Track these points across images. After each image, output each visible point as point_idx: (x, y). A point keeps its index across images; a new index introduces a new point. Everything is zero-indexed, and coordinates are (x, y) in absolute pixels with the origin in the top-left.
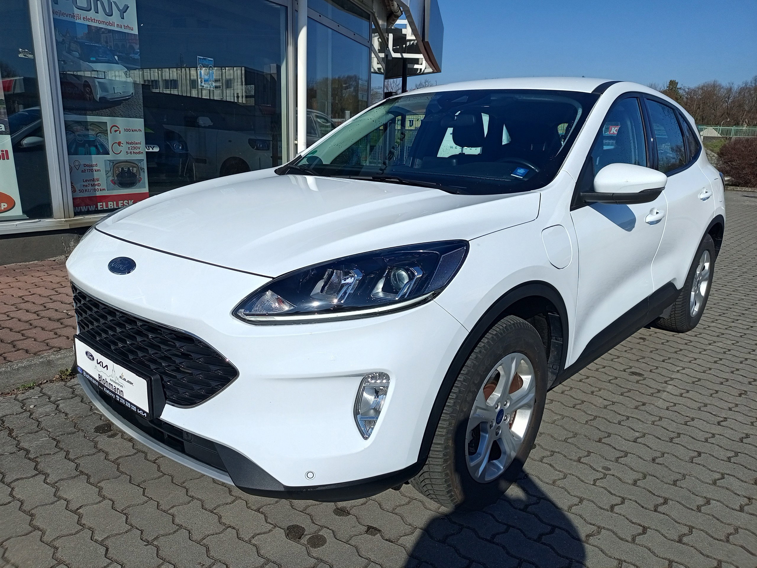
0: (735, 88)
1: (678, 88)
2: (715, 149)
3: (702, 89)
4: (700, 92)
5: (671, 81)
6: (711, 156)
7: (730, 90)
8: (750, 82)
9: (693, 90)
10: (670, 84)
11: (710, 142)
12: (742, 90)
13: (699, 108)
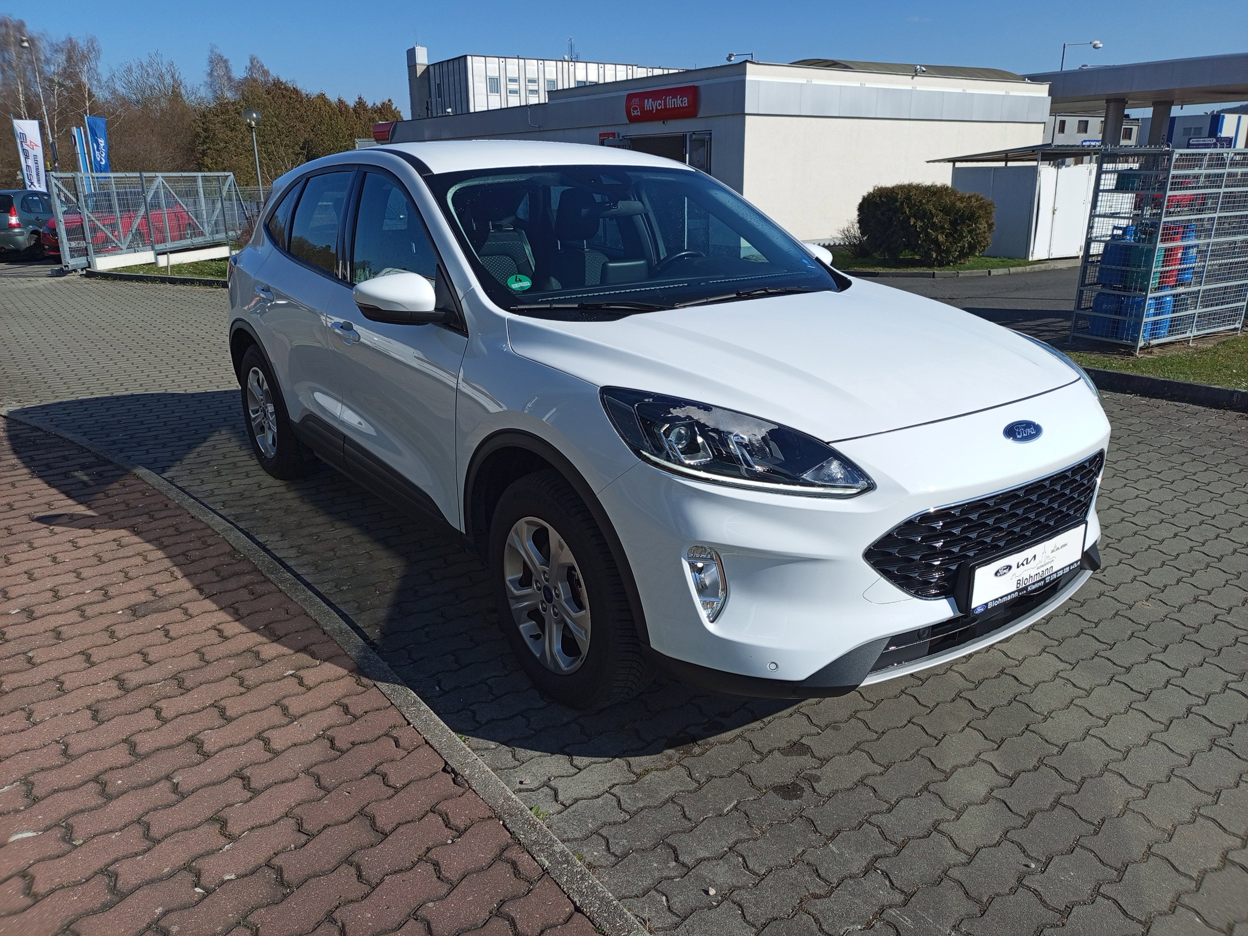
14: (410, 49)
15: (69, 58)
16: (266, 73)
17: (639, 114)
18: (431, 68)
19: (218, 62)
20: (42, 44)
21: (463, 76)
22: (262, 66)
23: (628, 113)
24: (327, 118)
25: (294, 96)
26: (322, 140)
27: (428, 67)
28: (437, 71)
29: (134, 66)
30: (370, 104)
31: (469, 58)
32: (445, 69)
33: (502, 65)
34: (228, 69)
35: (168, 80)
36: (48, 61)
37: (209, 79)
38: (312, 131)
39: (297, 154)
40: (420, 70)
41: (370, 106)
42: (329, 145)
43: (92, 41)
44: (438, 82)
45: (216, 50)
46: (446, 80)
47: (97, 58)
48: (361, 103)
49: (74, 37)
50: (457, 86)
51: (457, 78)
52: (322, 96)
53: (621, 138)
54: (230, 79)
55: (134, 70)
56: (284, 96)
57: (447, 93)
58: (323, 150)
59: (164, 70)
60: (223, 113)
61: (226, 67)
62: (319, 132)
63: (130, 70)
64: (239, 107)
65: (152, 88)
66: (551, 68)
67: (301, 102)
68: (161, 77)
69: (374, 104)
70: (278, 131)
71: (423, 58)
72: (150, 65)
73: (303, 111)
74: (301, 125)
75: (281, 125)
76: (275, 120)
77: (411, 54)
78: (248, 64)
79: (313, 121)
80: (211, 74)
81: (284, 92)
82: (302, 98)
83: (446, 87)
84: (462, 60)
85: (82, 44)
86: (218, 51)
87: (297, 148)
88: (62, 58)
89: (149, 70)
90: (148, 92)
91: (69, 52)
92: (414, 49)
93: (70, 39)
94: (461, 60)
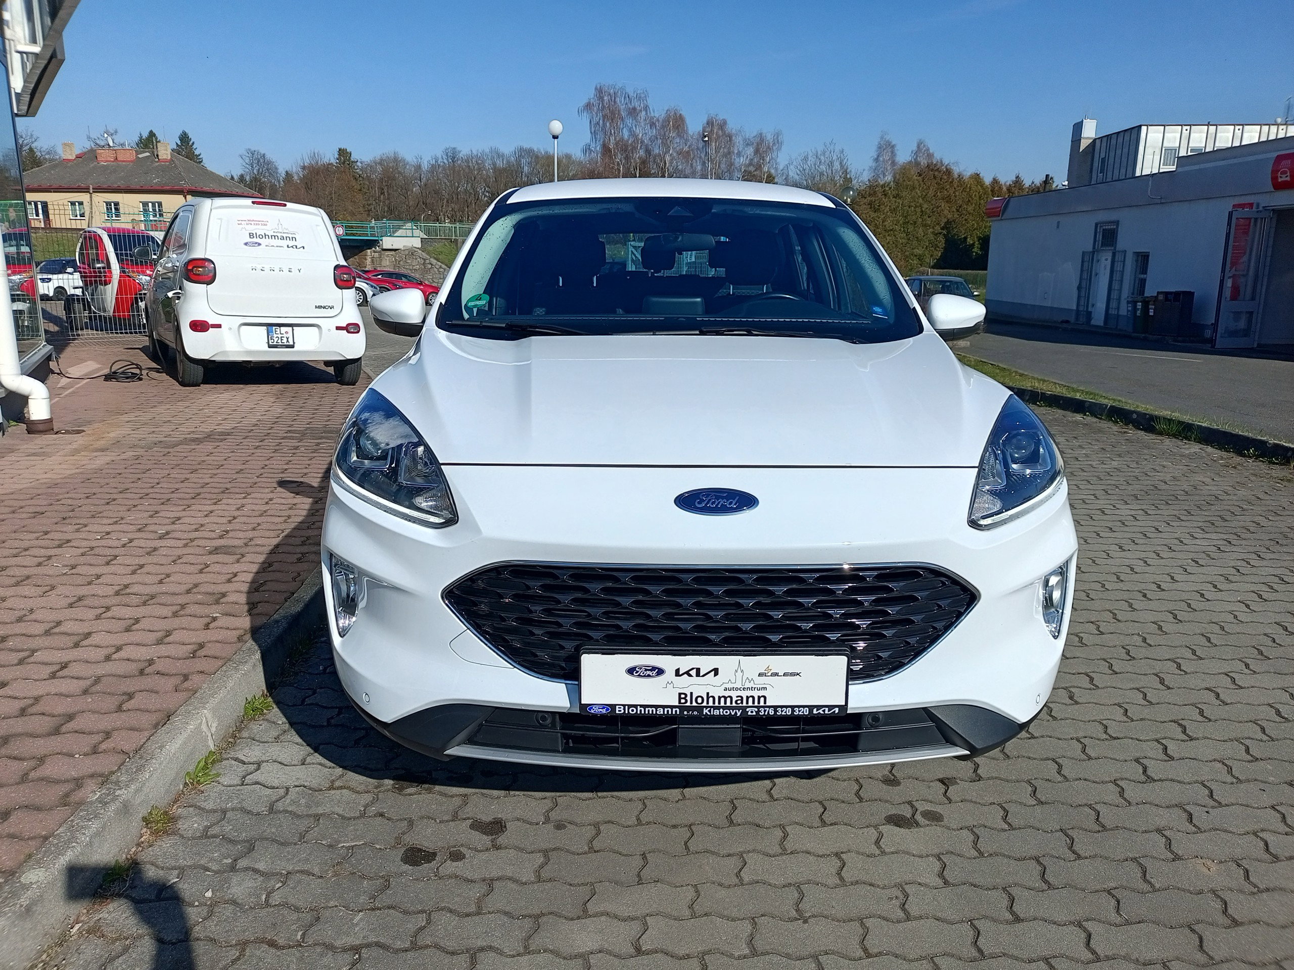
0: (425, 166)
1: (353, 162)
2: (440, 257)
3: (380, 164)
4: (379, 169)
5: (340, 150)
6: (438, 267)
7: (418, 167)
8: (440, 157)
9: (368, 165)
10: (339, 155)
11: (431, 246)
12: (433, 168)
13: (383, 193)
14: (1078, 123)
15: (757, 151)
16: (930, 156)
17: (1288, 179)
18: (1098, 142)
19: (886, 147)
20: (738, 141)
21: (1132, 148)
22: (928, 150)
23: (1274, 179)
24: (977, 198)
25: (945, 177)
26: (966, 220)
27: (1095, 140)
28: (1104, 144)
29: (810, 154)
30: (1027, 183)
31: (1144, 129)
32: (1113, 142)
33: (1185, 133)
34: (893, 154)
35: (837, 166)
36: (739, 154)
37: (874, 164)
38: (958, 211)
39: (936, 235)
40: (1084, 144)
41: (1027, 185)
42: (973, 225)
43: (777, 135)
44: (1103, 155)
45: (885, 137)
46: (1112, 154)
47: (779, 149)
48: (1018, 182)
49: (764, 131)
50: (1124, 160)
51: (1125, 150)
52: (977, 177)
53: (1261, 209)
54: (894, 163)
55: (810, 159)
56: (935, 177)
57: (1110, 168)
58: (966, 230)
59: (835, 158)
60: (870, 195)
61: (892, 152)
62: (964, 212)
63: (806, 159)
64: (887, 189)
65: (822, 174)
66: (1253, 134)
67: (951, 182)
68: (830, 165)
69: (1033, 183)
70: (922, 211)
71: (1090, 131)
72: (824, 153)
73: (951, 192)
74: (947, 205)
75: (925, 206)
76: (921, 200)
77: (1078, 128)
78: (915, 148)
79: (960, 202)
80: (877, 160)
81: (936, 173)
82: (953, 179)
83: (1111, 161)
84: (1135, 132)
85: (769, 137)
86: (887, 138)
87: (938, 228)
88: (750, 151)
89: (822, 158)
90: (817, 178)
91: (758, 145)
92: (1082, 121)
93: (761, 134)
94: (1133, 131)
